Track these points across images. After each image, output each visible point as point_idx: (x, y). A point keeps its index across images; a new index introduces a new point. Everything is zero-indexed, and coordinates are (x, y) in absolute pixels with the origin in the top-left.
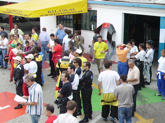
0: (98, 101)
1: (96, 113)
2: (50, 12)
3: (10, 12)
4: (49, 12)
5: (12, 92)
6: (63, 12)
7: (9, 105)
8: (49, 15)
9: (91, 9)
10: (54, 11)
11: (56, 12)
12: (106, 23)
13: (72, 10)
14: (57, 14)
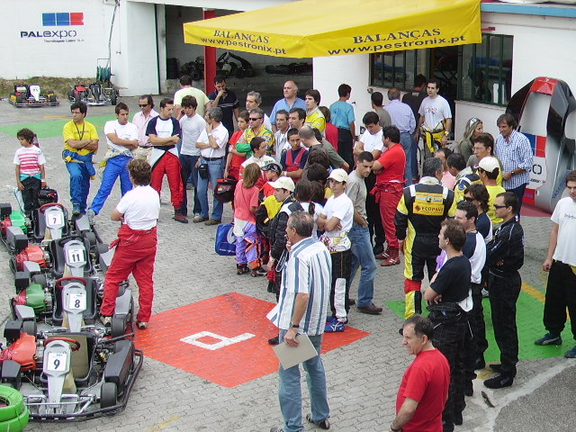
0: (532, 329)
1: (531, 365)
2: (361, 41)
3: (228, 39)
4: (356, 42)
5: (250, 295)
6: (401, 41)
7: (250, 332)
8: (357, 50)
9: (493, 32)
10: (374, 38)
11: (378, 39)
12: (544, 79)
13: (431, 33)
14: (381, 47)
